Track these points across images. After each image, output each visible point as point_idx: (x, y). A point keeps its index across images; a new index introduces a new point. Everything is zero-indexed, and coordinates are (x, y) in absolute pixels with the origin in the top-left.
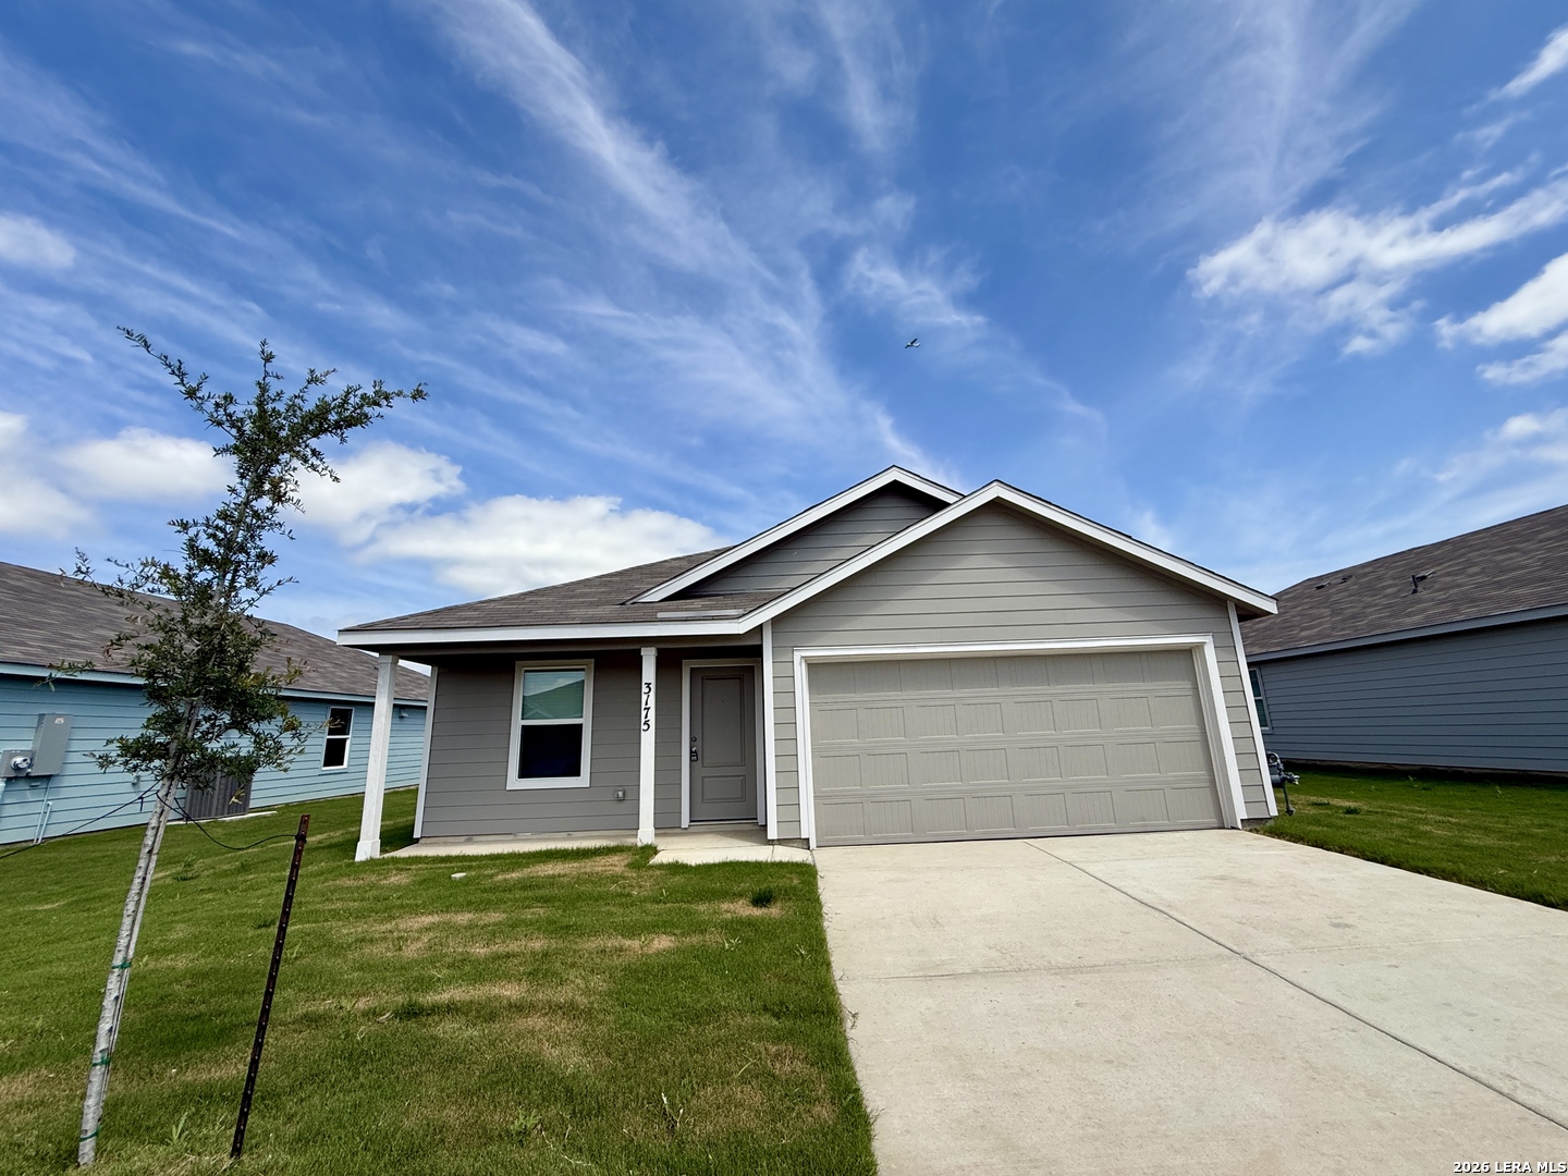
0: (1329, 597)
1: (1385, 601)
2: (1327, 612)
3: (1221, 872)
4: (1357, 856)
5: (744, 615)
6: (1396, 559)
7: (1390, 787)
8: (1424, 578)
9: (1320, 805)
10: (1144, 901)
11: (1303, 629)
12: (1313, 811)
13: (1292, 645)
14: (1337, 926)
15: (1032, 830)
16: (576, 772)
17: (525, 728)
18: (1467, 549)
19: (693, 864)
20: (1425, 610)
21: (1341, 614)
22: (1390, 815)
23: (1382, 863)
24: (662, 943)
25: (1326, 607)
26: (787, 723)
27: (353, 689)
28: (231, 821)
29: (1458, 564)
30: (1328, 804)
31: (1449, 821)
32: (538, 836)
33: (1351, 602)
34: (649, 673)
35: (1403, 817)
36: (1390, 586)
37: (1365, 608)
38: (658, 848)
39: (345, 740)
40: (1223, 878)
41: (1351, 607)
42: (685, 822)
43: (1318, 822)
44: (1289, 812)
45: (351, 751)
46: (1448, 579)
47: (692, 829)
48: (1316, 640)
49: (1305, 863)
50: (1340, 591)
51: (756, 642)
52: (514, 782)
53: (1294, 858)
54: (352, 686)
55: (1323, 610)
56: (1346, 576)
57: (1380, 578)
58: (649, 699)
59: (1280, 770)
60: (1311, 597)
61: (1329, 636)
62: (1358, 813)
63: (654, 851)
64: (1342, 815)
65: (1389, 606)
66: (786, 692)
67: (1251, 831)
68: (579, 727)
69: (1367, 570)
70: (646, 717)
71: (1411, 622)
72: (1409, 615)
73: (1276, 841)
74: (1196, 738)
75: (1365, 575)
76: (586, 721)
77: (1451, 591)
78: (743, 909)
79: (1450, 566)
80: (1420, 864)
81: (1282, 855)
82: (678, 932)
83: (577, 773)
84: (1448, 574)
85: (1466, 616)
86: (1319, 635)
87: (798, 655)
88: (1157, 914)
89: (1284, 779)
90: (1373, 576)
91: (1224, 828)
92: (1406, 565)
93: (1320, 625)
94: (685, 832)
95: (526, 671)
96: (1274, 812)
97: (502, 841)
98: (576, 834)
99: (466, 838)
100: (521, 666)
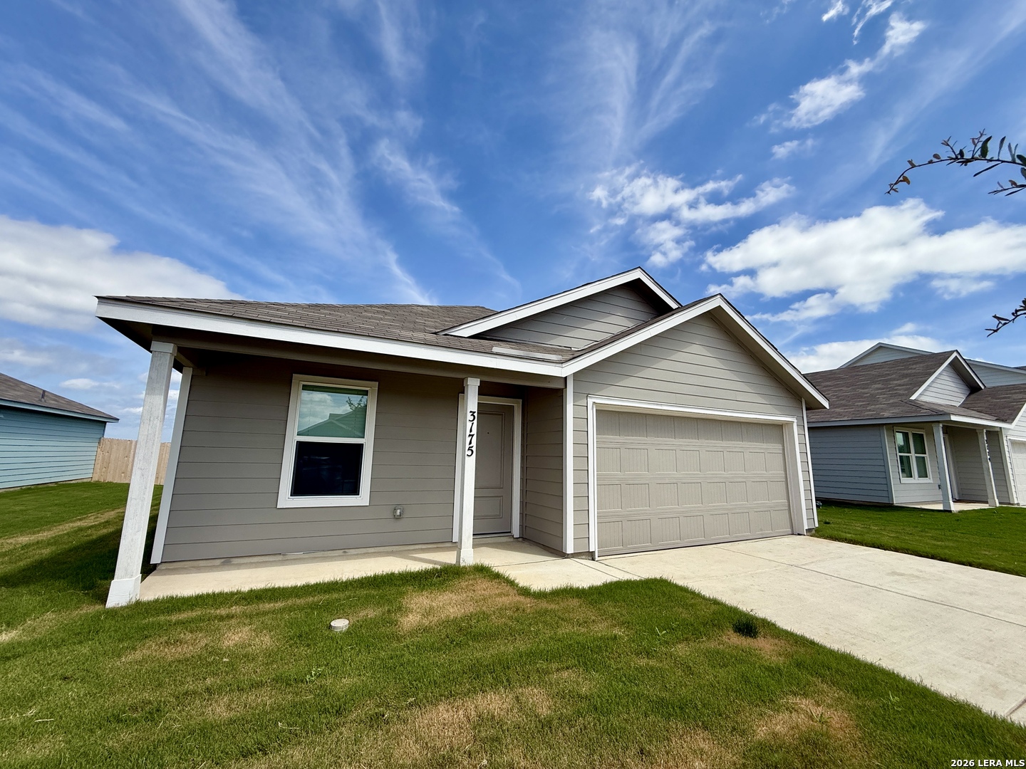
17: (300, 444)
26: (581, 457)
32: (312, 555)
34: (472, 401)
51: (561, 388)
52: (286, 499)
58: (473, 427)
66: (582, 431)
67: (809, 535)
68: (360, 447)
70: (470, 443)
74: (783, 479)
76: (368, 442)
83: (356, 492)
87: (590, 401)
91: (793, 534)
95: (304, 386)
96: (817, 524)
97: (270, 561)
98: (353, 552)
99: (223, 560)
100: (299, 380)
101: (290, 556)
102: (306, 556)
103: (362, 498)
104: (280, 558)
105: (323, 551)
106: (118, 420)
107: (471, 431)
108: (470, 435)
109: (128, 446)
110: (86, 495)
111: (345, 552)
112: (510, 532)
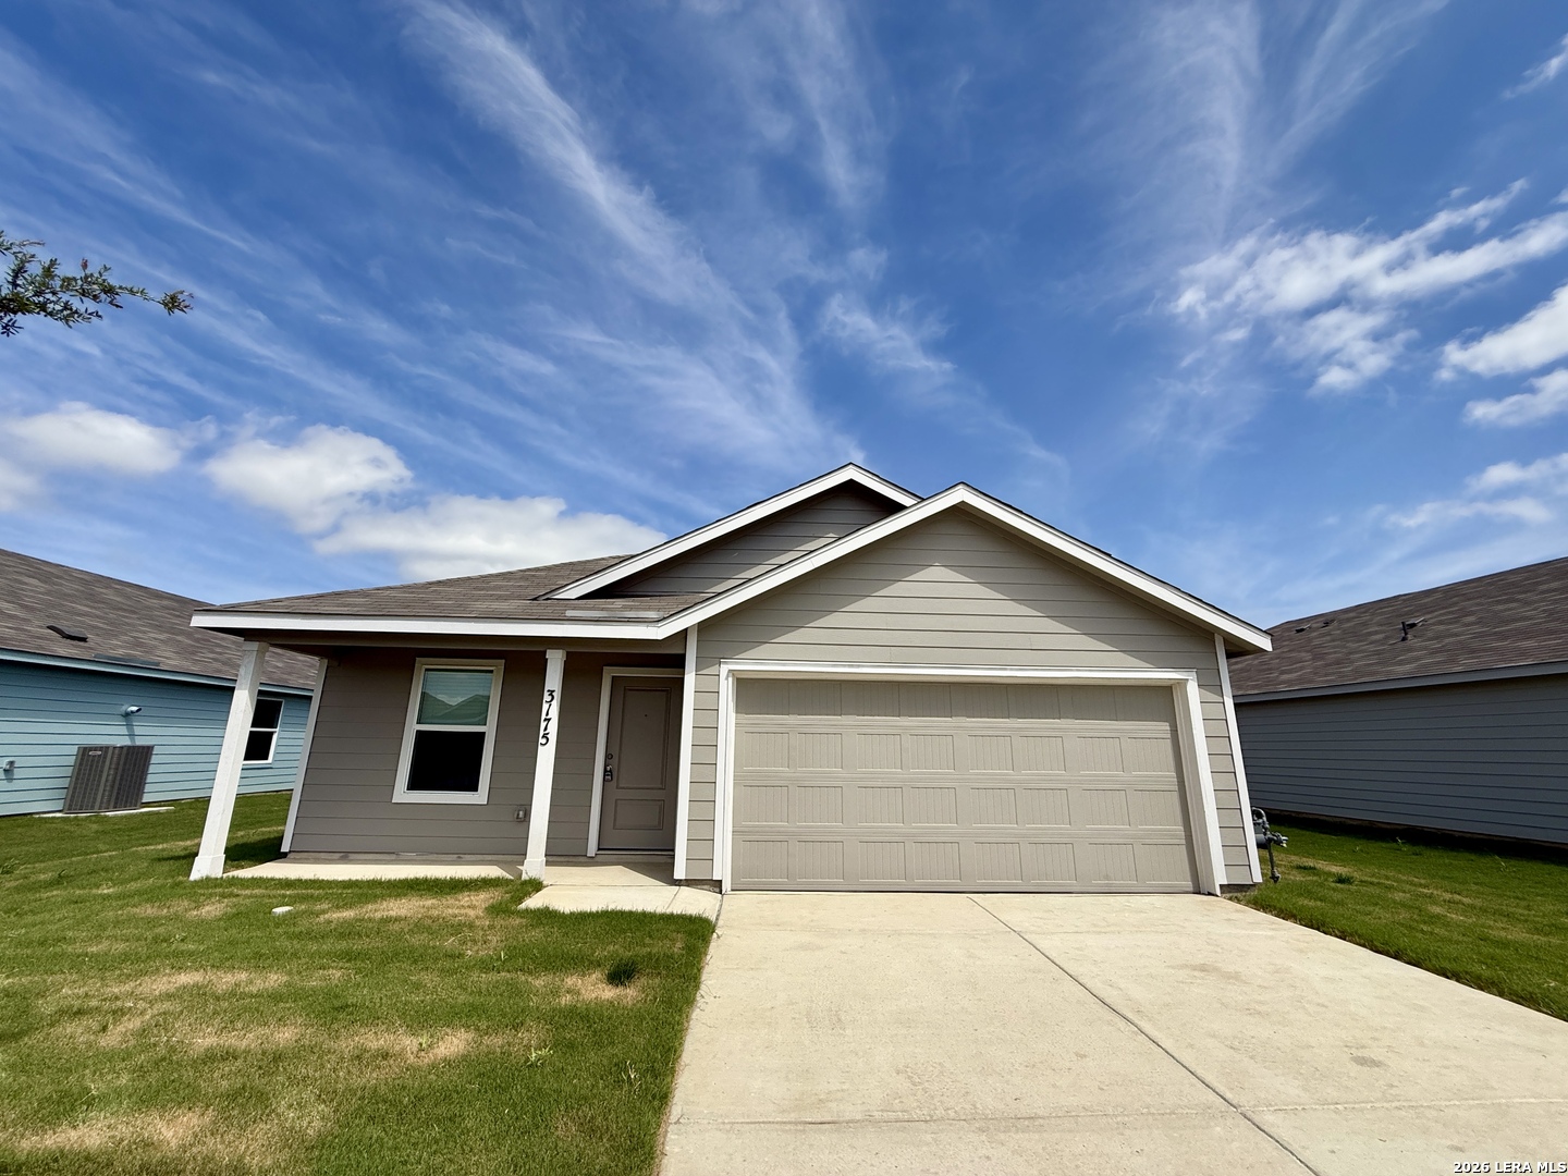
0: (1310, 640)
1: (1372, 648)
2: (1308, 656)
3: (1199, 960)
4: (1364, 946)
5: (665, 618)
6: (1381, 605)
7: (1376, 848)
8: (1413, 625)
9: (1305, 868)
10: (1107, 1001)
11: (1283, 673)
12: (1298, 877)
13: (1271, 689)
14: (1362, 1061)
15: (980, 883)
16: (474, 787)
17: (420, 734)
18: (1462, 598)
19: (567, 911)
20: (1418, 659)
21: (1323, 659)
22: (1389, 888)
23: (1396, 957)
24: (454, 1044)
25: (1308, 652)
26: (706, 745)
27: (286, 680)
28: (115, 817)
29: (1450, 613)
30: (1315, 868)
31: (1460, 902)
32: (424, 857)
33: (1334, 647)
34: (554, 679)
35: (1404, 892)
36: (1376, 633)
37: (1351, 653)
38: (545, 883)
39: (272, 733)
40: (1203, 968)
41: (1335, 653)
42: (592, 849)
43: (1309, 894)
44: (1275, 879)
45: (277, 746)
46: (1442, 627)
47: (599, 858)
48: (1296, 685)
49: (1301, 951)
50: (1323, 635)
51: (677, 651)
52: (402, 794)
53: (1287, 942)
54: (285, 676)
55: (1303, 654)
56: (1327, 620)
57: (1365, 624)
58: (552, 710)
59: (1266, 829)
60: (1290, 639)
61: (1310, 682)
62: (1351, 883)
63: (536, 886)
64: (1333, 885)
65: (1378, 653)
66: (708, 710)
67: (1230, 899)
68: (483, 735)
69: (1352, 615)
71: (1402, 670)
72: (1401, 663)
73: (1261, 915)
74: (1172, 788)
75: (1348, 620)
76: (490, 729)
77: (1447, 641)
78: (593, 989)
79: (1441, 615)
80: (1446, 964)
81: (1272, 938)
82: (483, 1025)
83: (475, 789)
84: (1441, 623)
85: (1463, 667)
86: (1300, 680)
87: (724, 669)
88: (1122, 1024)
89: (1270, 840)
90: (1356, 621)
91: (1199, 893)
92: (1394, 611)
93: (1302, 668)
94: (592, 862)
95: (427, 670)
96: (1258, 878)
97: (381, 860)
98: (468, 857)
99: (342, 855)
100: (422, 663)
102: (419, 858)
103: (479, 797)
107: (547, 714)
108: (545, 720)
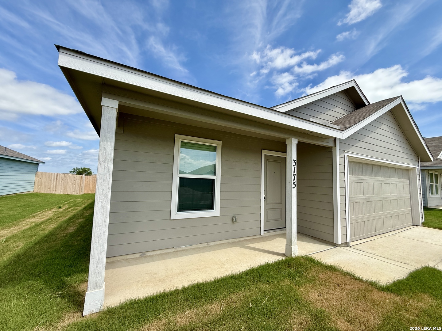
5: (344, 130)
16: (212, 207)
17: (181, 179)
26: (343, 188)
34: (295, 154)
47: (265, 235)
52: (175, 214)
68: (213, 180)
70: (294, 180)
74: (409, 198)
76: (217, 177)
87: (346, 155)
91: (414, 225)
94: (263, 237)
95: (182, 142)
97: (168, 253)
98: (212, 244)
99: (140, 254)
100: (179, 139)
101: (179, 248)
102: (188, 248)
103: (216, 212)
104: (173, 250)
105: (197, 244)
106: (45, 163)
107: (294, 172)
108: (294, 175)
109: (50, 176)
110: (33, 200)
111: (208, 244)
112: (285, 228)
